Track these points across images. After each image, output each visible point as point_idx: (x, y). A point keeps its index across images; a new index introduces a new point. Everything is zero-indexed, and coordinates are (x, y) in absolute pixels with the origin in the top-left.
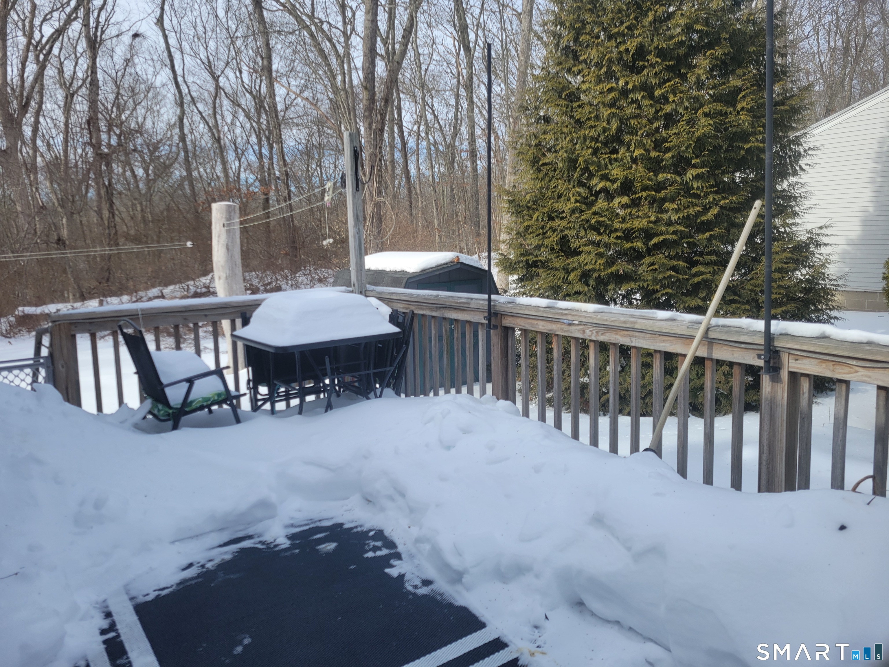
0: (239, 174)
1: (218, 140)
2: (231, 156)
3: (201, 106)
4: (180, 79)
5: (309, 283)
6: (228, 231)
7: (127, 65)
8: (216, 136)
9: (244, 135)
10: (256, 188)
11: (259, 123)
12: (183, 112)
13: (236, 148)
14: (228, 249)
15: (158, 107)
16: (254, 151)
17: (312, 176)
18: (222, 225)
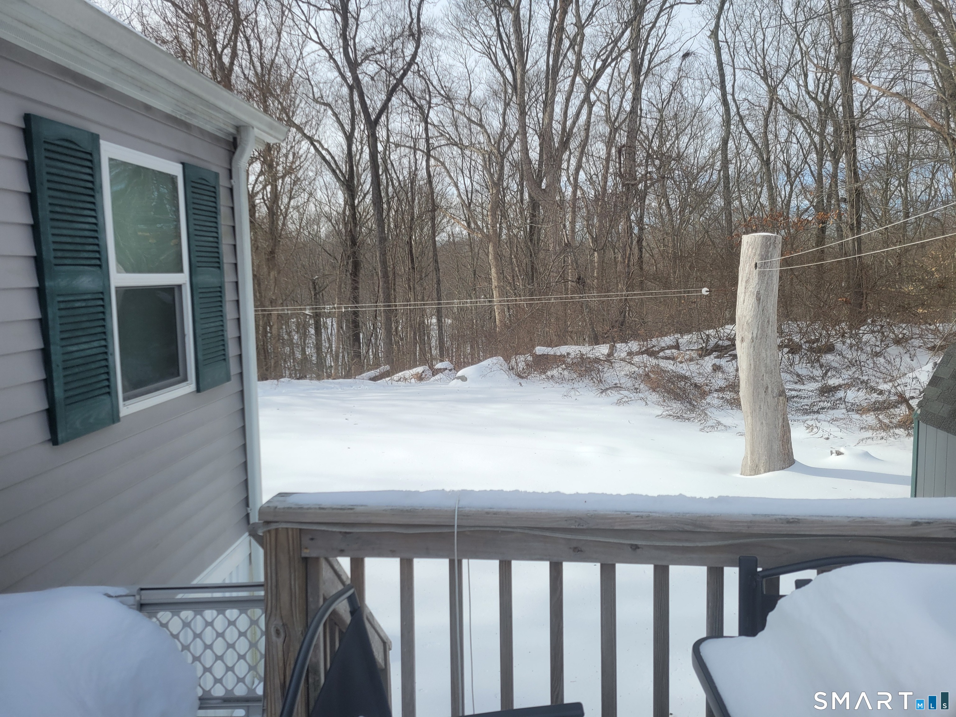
0: (789, 201)
1: (767, 163)
2: (781, 179)
3: (750, 125)
4: (729, 97)
5: (878, 343)
6: (762, 275)
7: (673, 89)
8: (765, 157)
9: (801, 153)
10: (809, 217)
11: (822, 135)
12: (728, 133)
13: (789, 169)
14: (758, 299)
15: (702, 132)
16: (812, 172)
17: (890, 198)
18: (753, 264)
